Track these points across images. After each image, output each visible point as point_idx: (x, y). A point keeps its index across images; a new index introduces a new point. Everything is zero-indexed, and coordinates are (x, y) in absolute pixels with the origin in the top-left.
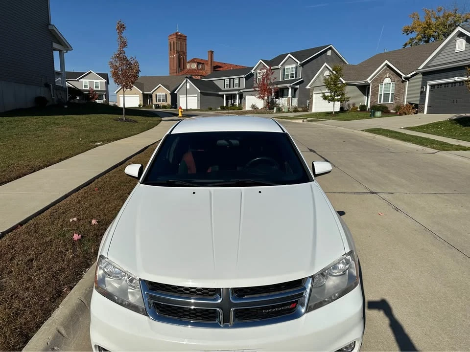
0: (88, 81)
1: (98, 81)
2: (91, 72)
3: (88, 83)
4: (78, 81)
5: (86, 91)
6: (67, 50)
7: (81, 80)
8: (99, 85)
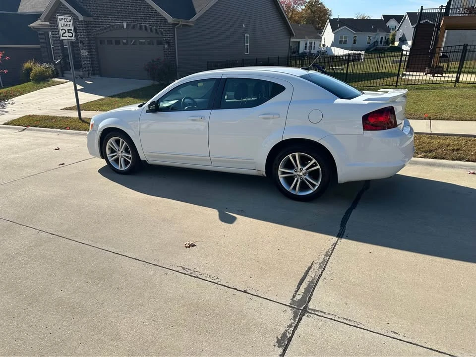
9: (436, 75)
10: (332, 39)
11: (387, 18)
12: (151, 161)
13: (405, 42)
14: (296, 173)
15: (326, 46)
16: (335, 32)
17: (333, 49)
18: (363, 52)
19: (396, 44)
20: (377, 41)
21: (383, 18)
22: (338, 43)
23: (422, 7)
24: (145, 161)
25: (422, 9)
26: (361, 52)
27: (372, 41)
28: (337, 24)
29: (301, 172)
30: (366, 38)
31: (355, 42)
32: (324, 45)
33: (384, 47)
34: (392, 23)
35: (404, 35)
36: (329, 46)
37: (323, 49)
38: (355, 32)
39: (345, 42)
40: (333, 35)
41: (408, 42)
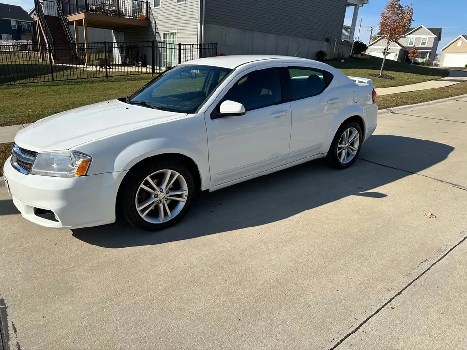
0: (415, 37)
1: (427, 37)
2: (421, 27)
3: (415, 39)
4: (404, 37)
5: (410, 48)
6: (363, 4)
7: (408, 36)
8: (426, 42)
24: (208, 189)
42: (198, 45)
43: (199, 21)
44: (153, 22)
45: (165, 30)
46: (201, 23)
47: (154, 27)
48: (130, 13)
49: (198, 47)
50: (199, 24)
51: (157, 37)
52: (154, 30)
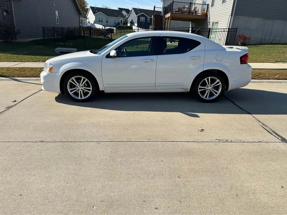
9: (173, 42)
10: (94, 19)
11: (121, 10)
12: (107, 91)
13: (133, 24)
14: (207, 88)
15: (90, 23)
16: (95, 15)
17: (96, 25)
18: (115, 28)
19: (129, 25)
20: (119, 22)
21: (118, 10)
22: (98, 21)
23: (155, 6)
24: (104, 91)
25: (154, 7)
26: (113, 28)
27: (117, 22)
28: (95, 10)
29: (209, 88)
30: (113, 20)
31: (107, 22)
32: (89, 22)
33: (123, 26)
34: (124, 13)
35: (132, 20)
36: (93, 23)
37: (89, 25)
38: (106, 16)
39: (102, 21)
40: (94, 17)
41: (135, 24)
42: (227, 29)
43: (230, 14)
44: (209, 17)
45: (213, 20)
46: (232, 15)
47: (208, 19)
48: (200, 12)
49: (227, 31)
50: (230, 16)
51: (209, 25)
52: (208, 21)
